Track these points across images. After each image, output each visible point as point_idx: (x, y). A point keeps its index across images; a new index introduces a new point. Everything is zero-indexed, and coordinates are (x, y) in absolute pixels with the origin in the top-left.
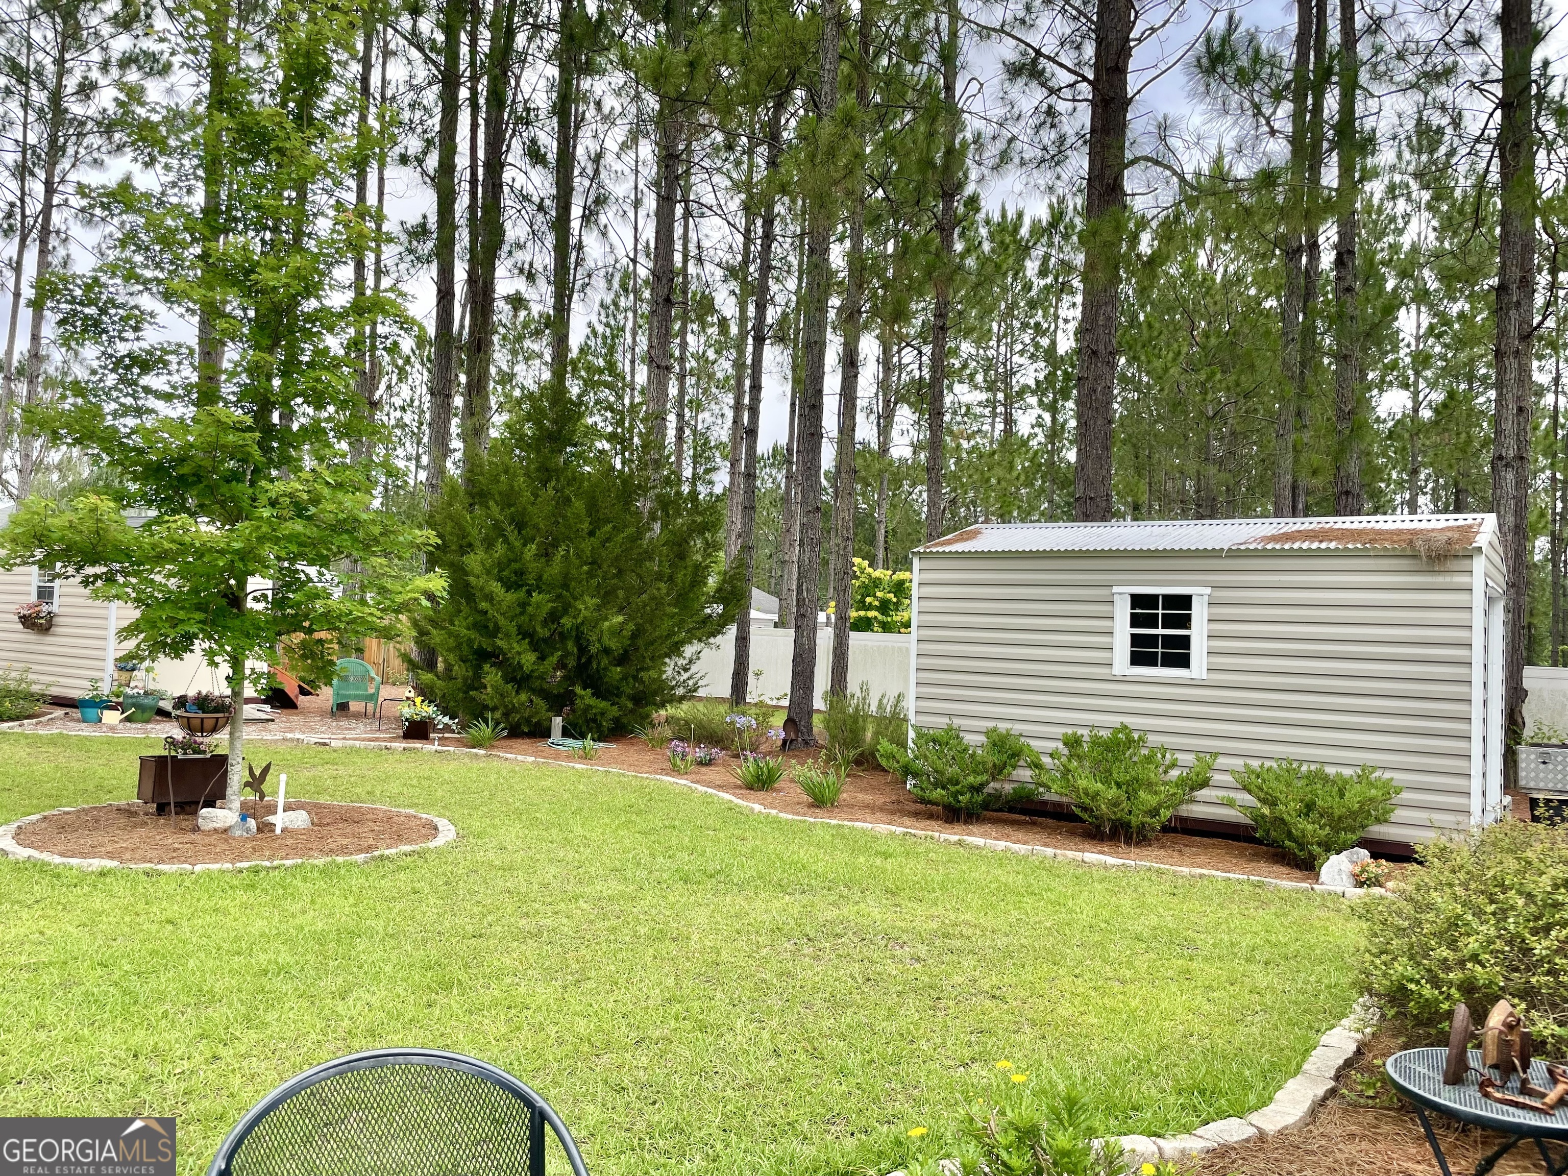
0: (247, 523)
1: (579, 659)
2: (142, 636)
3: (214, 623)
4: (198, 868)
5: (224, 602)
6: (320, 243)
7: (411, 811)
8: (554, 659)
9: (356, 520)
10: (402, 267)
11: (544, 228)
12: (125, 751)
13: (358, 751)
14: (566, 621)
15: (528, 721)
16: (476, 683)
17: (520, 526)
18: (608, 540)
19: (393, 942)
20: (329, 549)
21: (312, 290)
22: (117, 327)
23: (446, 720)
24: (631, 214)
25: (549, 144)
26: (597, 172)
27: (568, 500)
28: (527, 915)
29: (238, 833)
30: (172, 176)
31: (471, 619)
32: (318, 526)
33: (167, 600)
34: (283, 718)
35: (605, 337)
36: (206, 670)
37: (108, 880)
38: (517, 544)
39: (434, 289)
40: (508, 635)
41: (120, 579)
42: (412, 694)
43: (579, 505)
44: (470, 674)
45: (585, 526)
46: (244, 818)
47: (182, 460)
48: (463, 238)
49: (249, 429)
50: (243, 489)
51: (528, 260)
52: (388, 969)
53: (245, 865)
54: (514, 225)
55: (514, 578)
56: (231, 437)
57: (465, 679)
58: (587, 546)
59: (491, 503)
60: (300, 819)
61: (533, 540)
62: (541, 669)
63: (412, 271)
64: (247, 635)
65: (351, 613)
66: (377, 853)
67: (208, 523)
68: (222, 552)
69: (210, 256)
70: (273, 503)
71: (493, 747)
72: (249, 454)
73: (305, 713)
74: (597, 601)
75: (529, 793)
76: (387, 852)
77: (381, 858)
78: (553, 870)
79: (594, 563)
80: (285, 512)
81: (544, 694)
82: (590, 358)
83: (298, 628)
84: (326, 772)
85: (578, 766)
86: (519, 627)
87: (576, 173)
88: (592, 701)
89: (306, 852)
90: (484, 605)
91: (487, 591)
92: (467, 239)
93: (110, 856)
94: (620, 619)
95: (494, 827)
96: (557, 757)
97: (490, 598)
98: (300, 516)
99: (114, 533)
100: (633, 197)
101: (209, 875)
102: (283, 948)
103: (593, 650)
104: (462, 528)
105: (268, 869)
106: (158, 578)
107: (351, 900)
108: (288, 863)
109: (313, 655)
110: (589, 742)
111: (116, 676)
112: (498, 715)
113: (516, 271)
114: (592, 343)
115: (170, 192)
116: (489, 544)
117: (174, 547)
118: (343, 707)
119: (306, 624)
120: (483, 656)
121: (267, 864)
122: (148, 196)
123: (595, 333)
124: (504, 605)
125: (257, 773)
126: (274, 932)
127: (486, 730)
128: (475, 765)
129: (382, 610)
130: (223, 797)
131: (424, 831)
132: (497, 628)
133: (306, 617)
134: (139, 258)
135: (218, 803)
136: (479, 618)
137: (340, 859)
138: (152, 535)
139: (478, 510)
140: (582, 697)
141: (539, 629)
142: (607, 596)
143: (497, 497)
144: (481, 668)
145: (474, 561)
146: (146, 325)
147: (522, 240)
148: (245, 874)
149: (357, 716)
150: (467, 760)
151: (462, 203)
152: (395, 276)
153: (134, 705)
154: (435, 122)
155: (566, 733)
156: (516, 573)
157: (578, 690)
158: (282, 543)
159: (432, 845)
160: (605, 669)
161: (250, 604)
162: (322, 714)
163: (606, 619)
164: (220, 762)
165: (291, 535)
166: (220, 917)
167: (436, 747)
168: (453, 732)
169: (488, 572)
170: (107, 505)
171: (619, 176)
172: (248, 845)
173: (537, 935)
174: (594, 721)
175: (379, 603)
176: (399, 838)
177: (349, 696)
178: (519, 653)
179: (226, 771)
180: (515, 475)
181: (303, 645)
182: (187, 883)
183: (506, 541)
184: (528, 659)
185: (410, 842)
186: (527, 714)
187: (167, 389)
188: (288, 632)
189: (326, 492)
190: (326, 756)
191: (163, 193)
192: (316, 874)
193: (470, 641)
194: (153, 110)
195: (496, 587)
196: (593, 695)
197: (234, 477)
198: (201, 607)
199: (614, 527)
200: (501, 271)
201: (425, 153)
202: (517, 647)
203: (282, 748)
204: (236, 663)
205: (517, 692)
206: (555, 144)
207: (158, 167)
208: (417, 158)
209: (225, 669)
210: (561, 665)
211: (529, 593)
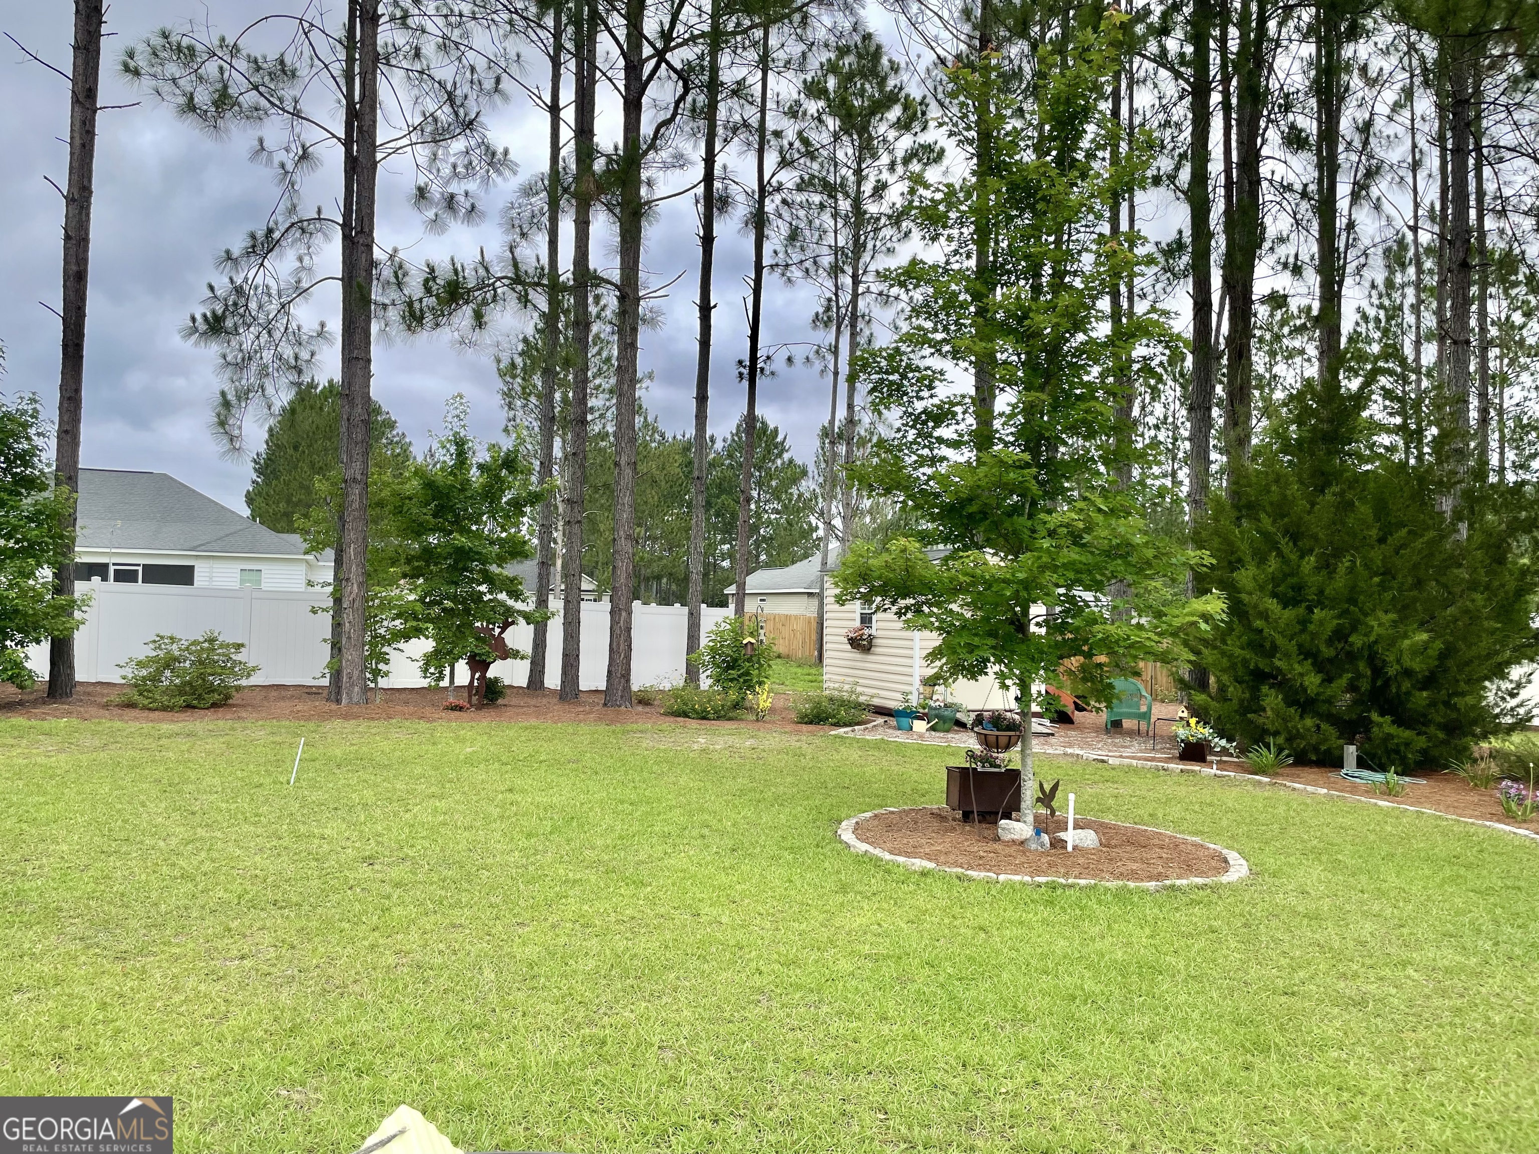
0: (1029, 554)
1: (1374, 681)
2: (944, 660)
3: (1003, 648)
4: (1002, 878)
5: (1012, 629)
6: (1086, 280)
7: (1197, 839)
8: (1343, 681)
9: (1129, 544)
10: (1159, 287)
11: (1310, 214)
12: (932, 758)
13: (1135, 770)
14: (1357, 640)
15: (1316, 749)
16: (1253, 705)
17: (1295, 537)
18: (1403, 546)
19: (1197, 986)
20: (1103, 575)
21: (1079, 325)
22: (915, 388)
23: (1223, 742)
24: (1410, 180)
25: (1309, 125)
26: (1366, 143)
27: (1351, 504)
28: (1344, 976)
29: (1033, 846)
30: (954, 245)
31: (1245, 638)
32: (1092, 553)
33: (963, 627)
34: (1062, 733)
35: (1377, 320)
36: (998, 692)
37: (929, 881)
38: (1294, 557)
39: (1190, 302)
40: (1287, 655)
41: (926, 609)
42: (1185, 714)
43: (1364, 510)
44: (1247, 695)
45: (1374, 533)
46: (1038, 833)
47: (970, 500)
48: (1219, 245)
49: (1027, 465)
50: (1022, 521)
51: (1293, 253)
52: (1196, 1015)
53: (1042, 879)
54: (1275, 219)
55: (1291, 593)
56: (1012, 475)
57: (1241, 701)
58: (1377, 555)
59: (1262, 515)
60: (1088, 838)
61: (1311, 551)
62: (1329, 692)
63: (1169, 289)
64: (1033, 659)
65: (1128, 638)
66: (1168, 882)
67: (994, 555)
68: (1006, 581)
69: (987, 311)
70: (1052, 534)
71: (1276, 775)
72: (1028, 489)
73: (1081, 728)
74: (1392, 616)
75: (1327, 830)
76: (1178, 882)
77: (1172, 887)
78: (1369, 926)
79: (1388, 573)
80: (1062, 542)
81: (1334, 719)
82: (1360, 345)
83: (1077, 652)
84: (1109, 789)
85: (1381, 803)
86: (1300, 646)
87: (1341, 148)
88: (1393, 730)
89: (1097, 873)
90: (1258, 623)
91: (1261, 608)
92: (1223, 246)
93: (928, 857)
94: (1425, 636)
95: (1290, 865)
96: (1354, 790)
97: (1264, 615)
98: (1075, 543)
99: (920, 570)
100: (1410, 160)
101: (1012, 885)
102: (1087, 974)
103: (1391, 671)
104: (1231, 544)
105: (1064, 887)
106: (954, 607)
107: (1147, 931)
108: (1083, 882)
109: (1092, 679)
110: (1392, 777)
111: (921, 689)
112: (1280, 740)
113: (1280, 267)
114: (1362, 329)
115: (952, 260)
116: (1261, 560)
117: (968, 579)
118: (1116, 725)
119: (1085, 648)
120: (1259, 677)
121: (1062, 881)
122: (935, 267)
123: (1365, 318)
124: (1282, 623)
125: (1047, 787)
126: (1077, 955)
127: (1268, 757)
128: (1258, 792)
129: (1160, 634)
130: (1018, 809)
131: (1213, 863)
132: (1275, 648)
133: (1086, 641)
134: (929, 325)
135: (1014, 815)
136: (1254, 637)
137: (1132, 885)
138: (949, 570)
139: (1245, 523)
140: (1380, 725)
141: (1323, 648)
142: (1404, 611)
143: (1269, 509)
144: (1259, 690)
145: (1245, 577)
146: (937, 383)
147: (1285, 235)
148: (1043, 889)
149: (1131, 733)
150: (1250, 787)
151: (1218, 210)
152: (1151, 297)
153: (937, 716)
154: (1187, 134)
155: (1361, 764)
156: (1293, 588)
157: (1375, 717)
158: (1060, 571)
159: (1225, 879)
160: (1408, 693)
161: (1033, 628)
162: (1097, 730)
163: (1405, 636)
164: (1014, 776)
165: (1070, 563)
166: (1025, 930)
167: (1214, 770)
168: (1231, 755)
169: (1262, 588)
170: (914, 545)
171: (1391, 141)
172: (1044, 860)
173: (1360, 1003)
174: (1397, 752)
175: (1156, 627)
176: (1189, 868)
177: (1121, 714)
178: (1301, 675)
179: (1019, 786)
180: (1287, 484)
181: (1083, 668)
182: (993, 892)
183: (1280, 554)
184: (1312, 681)
185: (1201, 874)
186: (1313, 741)
187: (955, 436)
188: (1069, 657)
189: (1100, 518)
190: (1106, 774)
191: (947, 263)
192: (1109, 898)
193: (1245, 662)
194: (938, 190)
195: (1272, 604)
196: (1393, 722)
197: (1016, 510)
198: (992, 634)
199: (1409, 532)
200: (1261, 269)
201: (1177, 168)
202: (1298, 668)
203: (1063, 762)
204: (1024, 686)
205: (1302, 717)
206: (1315, 124)
207: (942, 239)
208: (1169, 177)
209: (1014, 691)
210: (1352, 687)
211: (1310, 610)
